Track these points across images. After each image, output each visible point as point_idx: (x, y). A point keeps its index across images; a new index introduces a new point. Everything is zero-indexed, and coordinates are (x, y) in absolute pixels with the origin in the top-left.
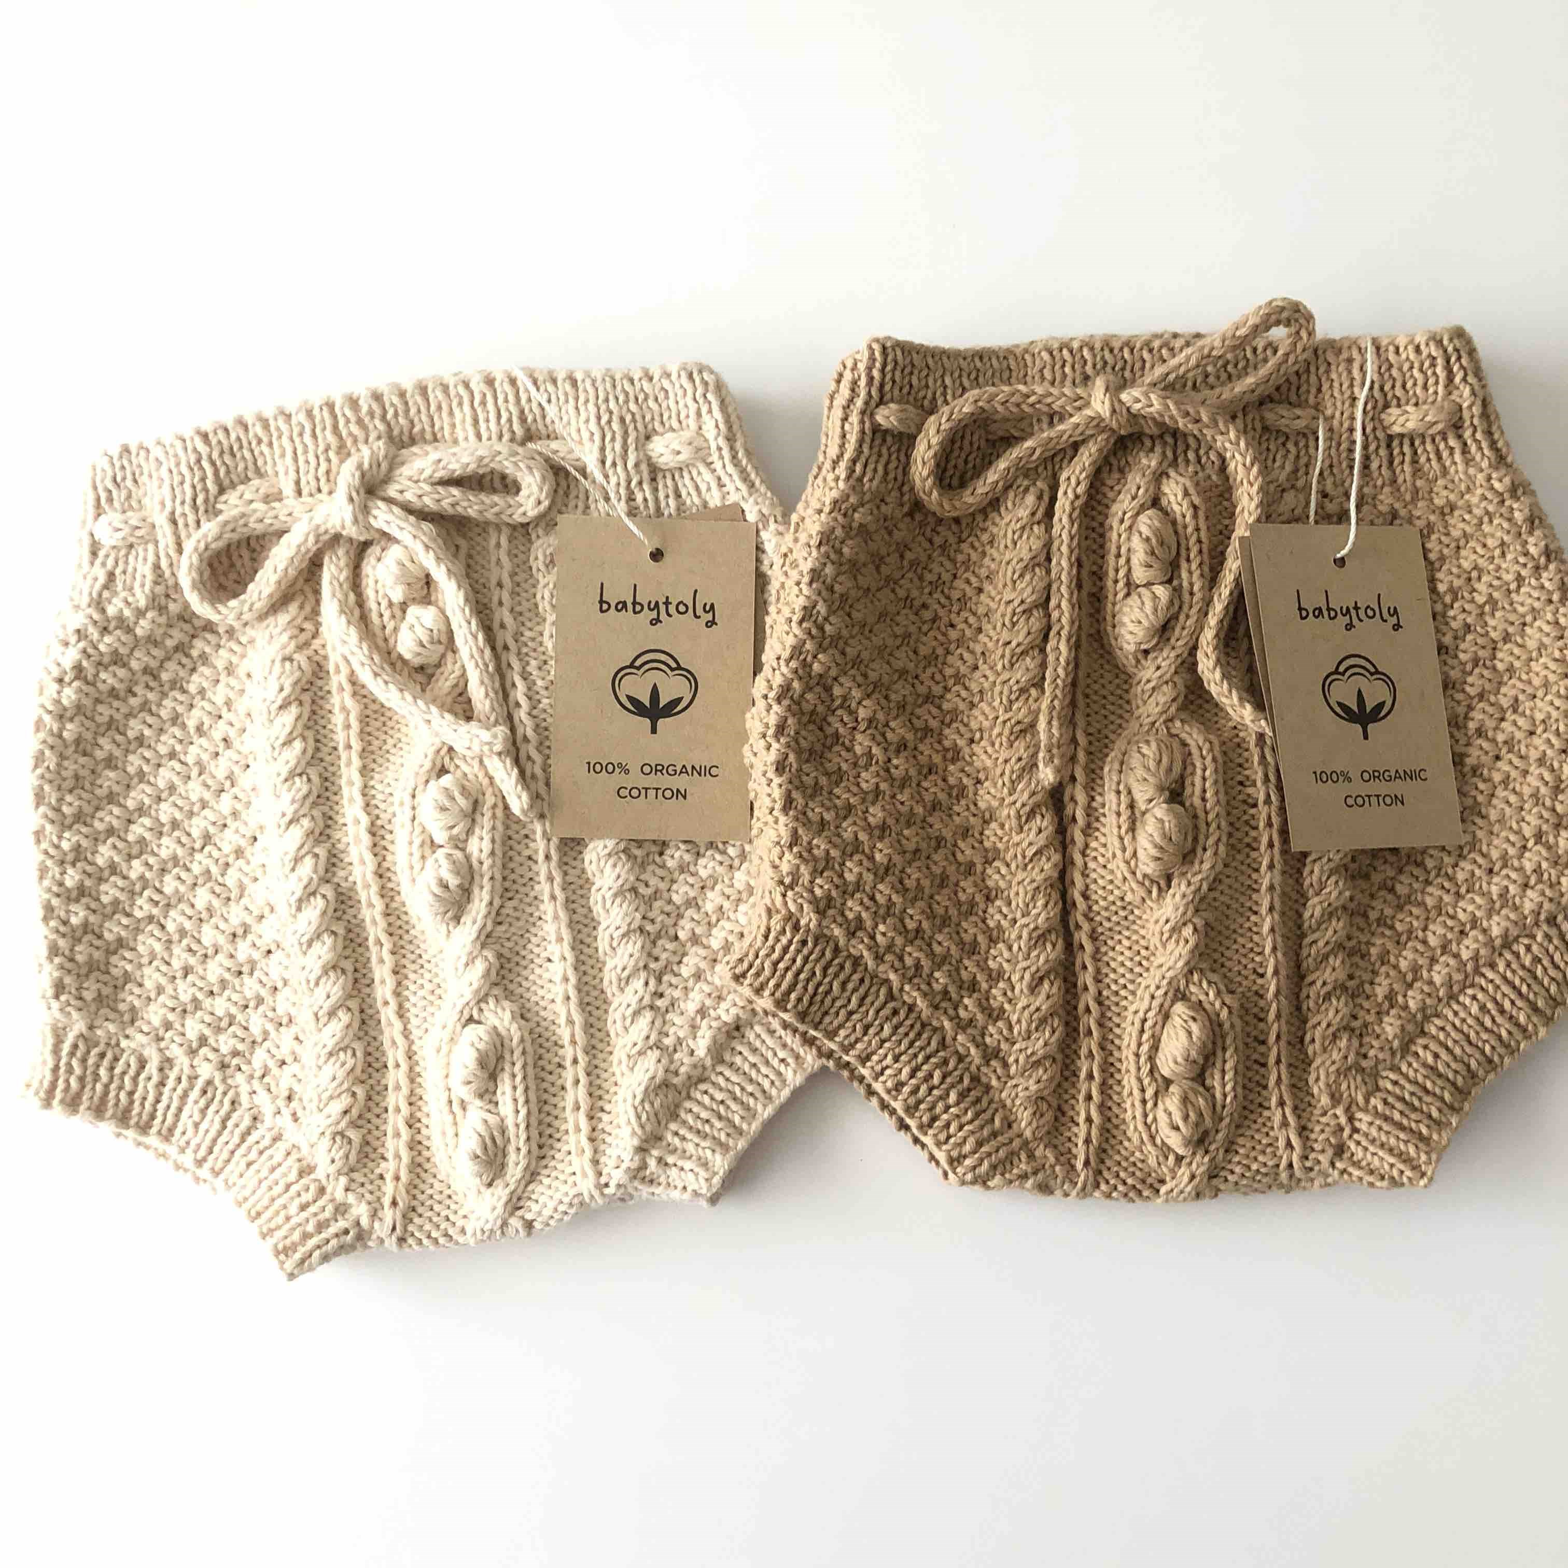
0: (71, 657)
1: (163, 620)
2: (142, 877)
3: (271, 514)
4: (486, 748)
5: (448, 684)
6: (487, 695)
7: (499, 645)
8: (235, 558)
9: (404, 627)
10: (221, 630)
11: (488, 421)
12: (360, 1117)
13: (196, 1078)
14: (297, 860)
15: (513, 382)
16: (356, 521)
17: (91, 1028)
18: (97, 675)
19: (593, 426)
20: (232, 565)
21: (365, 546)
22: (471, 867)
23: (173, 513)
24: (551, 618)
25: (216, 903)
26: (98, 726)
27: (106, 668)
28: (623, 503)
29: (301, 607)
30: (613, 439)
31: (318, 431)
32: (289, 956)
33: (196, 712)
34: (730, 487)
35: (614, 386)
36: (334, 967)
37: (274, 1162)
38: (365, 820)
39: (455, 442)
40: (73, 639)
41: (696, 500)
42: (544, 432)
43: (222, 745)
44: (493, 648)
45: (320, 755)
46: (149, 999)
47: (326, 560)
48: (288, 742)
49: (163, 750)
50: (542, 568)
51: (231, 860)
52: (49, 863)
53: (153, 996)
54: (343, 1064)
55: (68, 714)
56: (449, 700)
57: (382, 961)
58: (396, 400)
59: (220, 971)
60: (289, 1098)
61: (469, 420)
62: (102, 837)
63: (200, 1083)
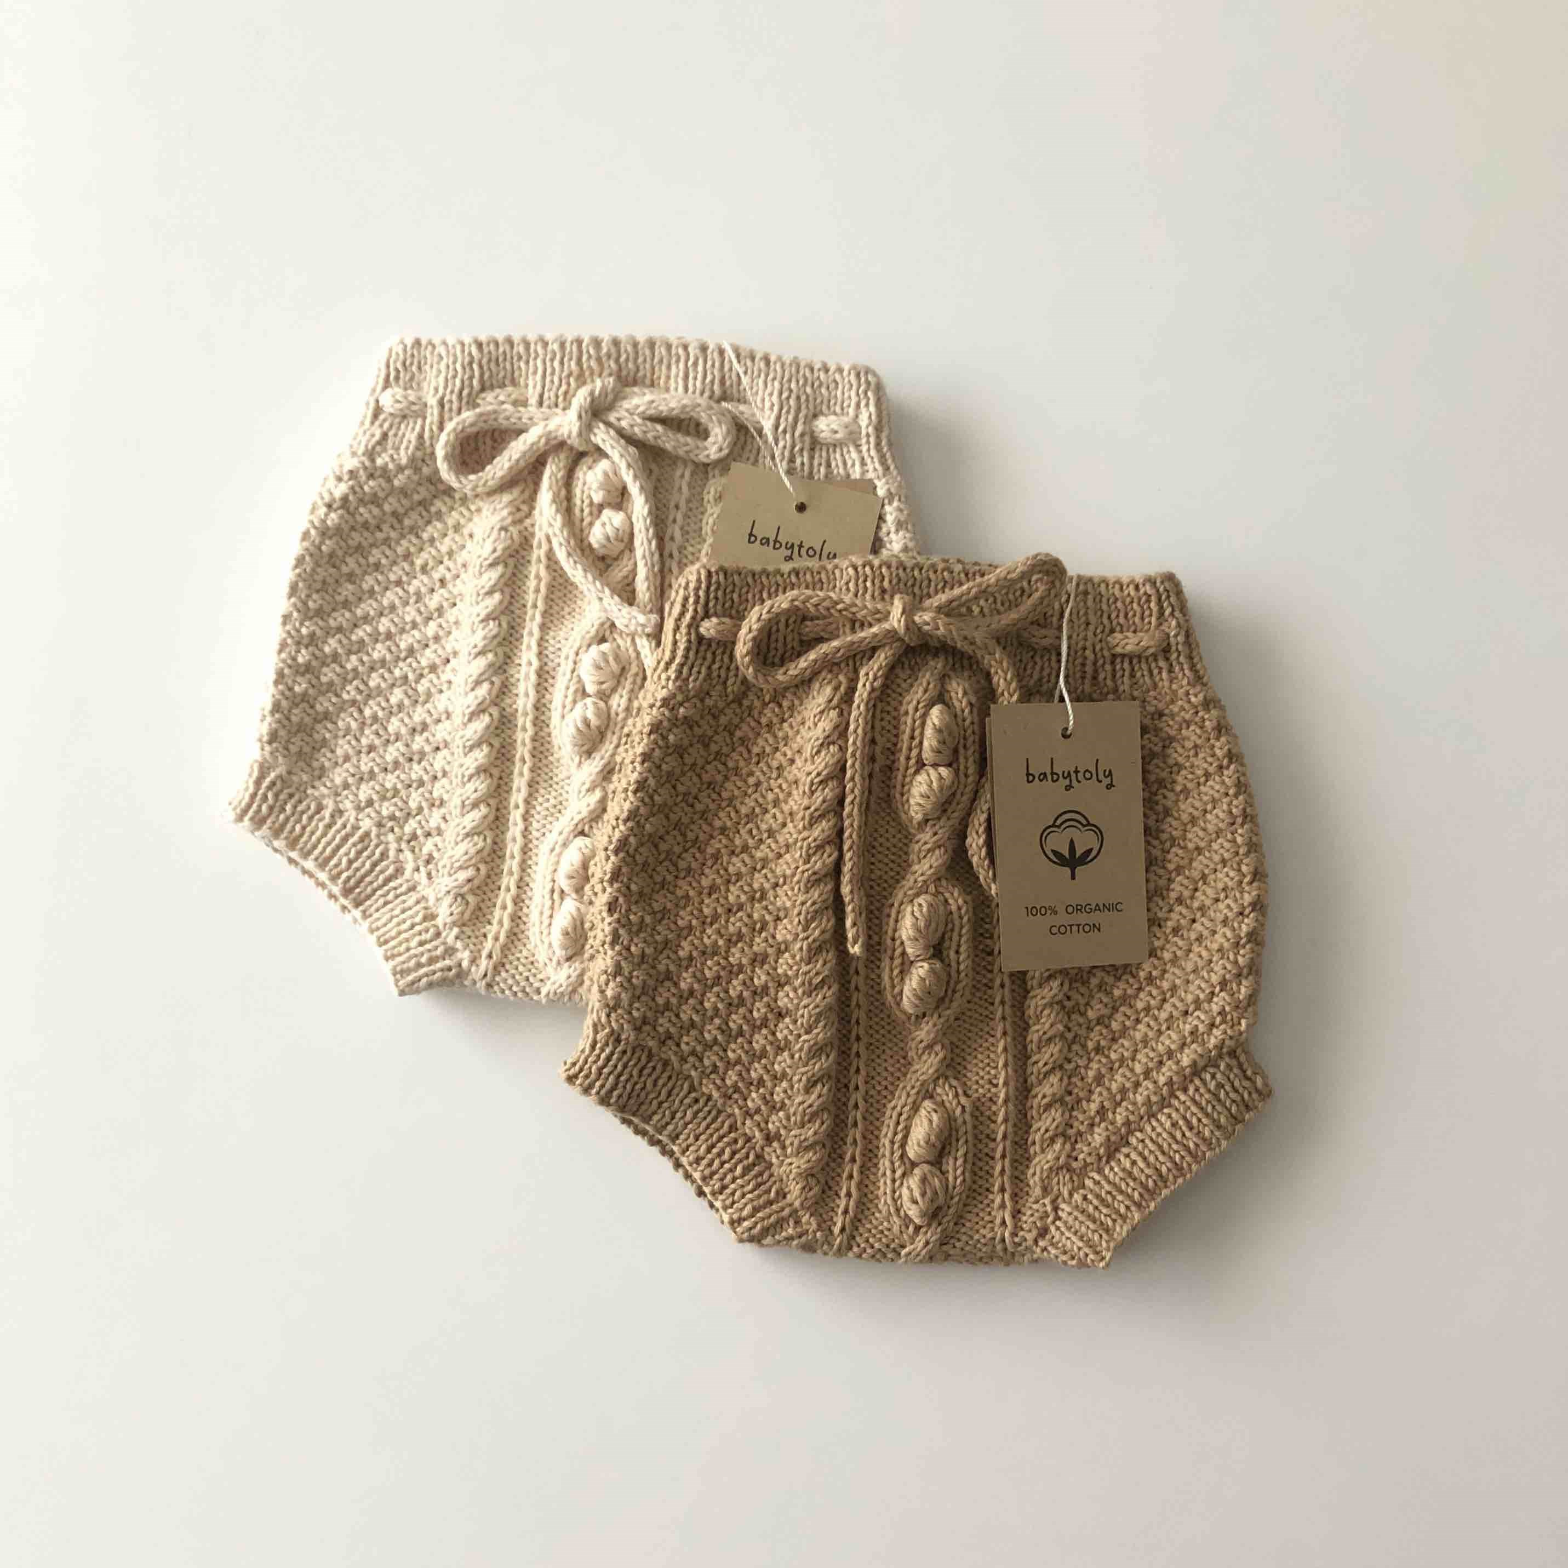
0: (341, 489)
1: (416, 478)
2: (355, 670)
3: (518, 415)
4: (639, 629)
5: (621, 574)
6: (648, 588)
7: (666, 553)
8: (480, 444)
9: (598, 524)
10: (457, 496)
11: (695, 378)
12: (478, 888)
13: (359, 828)
14: (478, 683)
15: (722, 352)
16: (580, 434)
17: (289, 773)
18: (357, 509)
19: (775, 399)
20: (477, 449)
21: (582, 455)
22: (609, 715)
23: (442, 398)
24: (710, 540)
25: (407, 702)
26: (349, 547)
27: (365, 505)
28: (785, 463)
29: (523, 492)
30: (788, 412)
31: (566, 359)
32: (453, 754)
33: (424, 555)
34: (870, 467)
35: (798, 372)
36: (485, 771)
37: (406, 905)
38: (536, 663)
39: (667, 390)
40: (346, 477)
41: (841, 471)
42: (736, 395)
43: (438, 584)
44: (661, 555)
45: (512, 608)
46: (336, 763)
47: (550, 460)
48: (490, 593)
49: (393, 577)
50: (711, 500)
51: (426, 671)
52: (289, 641)
53: (340, 761)
54: (476, 844)
55: (330, 533)
56: (620, 586)
57: (521, 774)
58: (629, 348)
59: (396, 754)
60: (428, 862)
61: (681, 374)
62: (332, 632)
63: (360, 833)
